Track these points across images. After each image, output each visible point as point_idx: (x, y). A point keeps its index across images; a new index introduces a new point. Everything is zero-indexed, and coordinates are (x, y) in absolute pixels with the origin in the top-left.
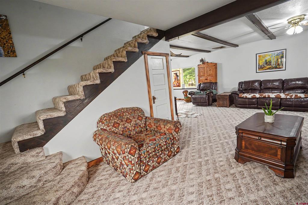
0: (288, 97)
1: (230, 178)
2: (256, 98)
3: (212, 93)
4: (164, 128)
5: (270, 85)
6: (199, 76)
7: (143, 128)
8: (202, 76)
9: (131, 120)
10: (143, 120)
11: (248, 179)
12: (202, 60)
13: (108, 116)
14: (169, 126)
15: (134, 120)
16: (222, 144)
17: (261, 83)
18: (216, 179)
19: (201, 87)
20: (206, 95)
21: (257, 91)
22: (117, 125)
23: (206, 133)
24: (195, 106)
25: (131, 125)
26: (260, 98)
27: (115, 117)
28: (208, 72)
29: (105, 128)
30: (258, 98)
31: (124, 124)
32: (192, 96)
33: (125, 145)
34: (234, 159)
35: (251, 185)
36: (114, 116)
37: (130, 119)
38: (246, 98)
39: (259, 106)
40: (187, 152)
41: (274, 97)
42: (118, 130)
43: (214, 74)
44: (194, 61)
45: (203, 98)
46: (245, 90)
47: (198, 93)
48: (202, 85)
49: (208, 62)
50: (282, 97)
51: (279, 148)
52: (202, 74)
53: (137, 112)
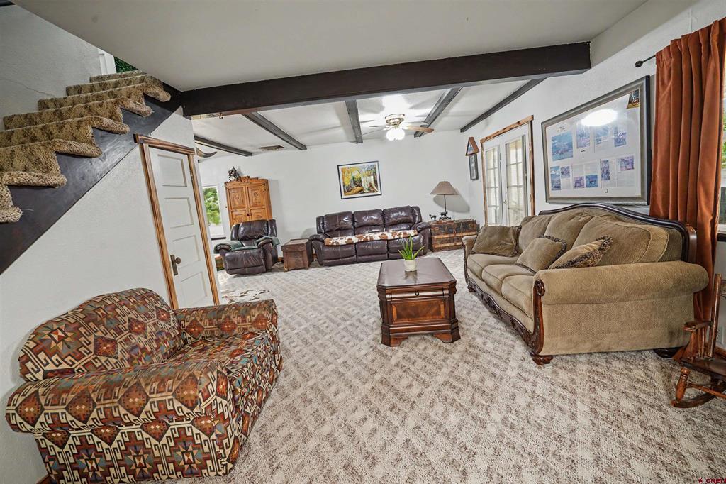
0: (397, 237)
1: (398, 372)
2: (353, 243)
3: (272, 242)
4: (244, 321)
5: (365, 220)
6: (231, 208)
7: (178, 339)
8: (237, 208)
9: (142, 323)
10: (172, 319)
11: (419, 360)
12: (234, 173)
13: (66, 326)
14: (256, 315)
15: (149, 322)
16: (345, 329)
17: (353, 216)
18: (381, 382)
19: (240, 233)
20: (259, 248)
21: (349, 232)
22: (108, 346)
23: (303, 321)
24: (235, 277)
25: (146, 337)
26: (359, 242)
27: (91, 324)
28: (251, 197)
29: (64, 366)
30: (356, 243)
31: (127, 340)
32: (223, 255)
33: (206, 374)
34: (382, 345)
35: (429, 367)
36: (88, 322)
37: (139, 322)
38: (338, 246)
39: (360, 258)
40: (296, 364)
41: (379, 239)
42: (115, 360)
43: (264, 202)
44: (214, 172)
45: (253, 256)
46: (331, 231)
47: (237, 246)
48: (242, 229)
49: (249, 177)
50: (389, 238)
51: (442, 301)
52: (237, 204)
53: (150, 301)
